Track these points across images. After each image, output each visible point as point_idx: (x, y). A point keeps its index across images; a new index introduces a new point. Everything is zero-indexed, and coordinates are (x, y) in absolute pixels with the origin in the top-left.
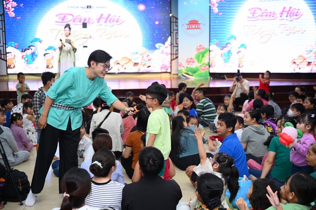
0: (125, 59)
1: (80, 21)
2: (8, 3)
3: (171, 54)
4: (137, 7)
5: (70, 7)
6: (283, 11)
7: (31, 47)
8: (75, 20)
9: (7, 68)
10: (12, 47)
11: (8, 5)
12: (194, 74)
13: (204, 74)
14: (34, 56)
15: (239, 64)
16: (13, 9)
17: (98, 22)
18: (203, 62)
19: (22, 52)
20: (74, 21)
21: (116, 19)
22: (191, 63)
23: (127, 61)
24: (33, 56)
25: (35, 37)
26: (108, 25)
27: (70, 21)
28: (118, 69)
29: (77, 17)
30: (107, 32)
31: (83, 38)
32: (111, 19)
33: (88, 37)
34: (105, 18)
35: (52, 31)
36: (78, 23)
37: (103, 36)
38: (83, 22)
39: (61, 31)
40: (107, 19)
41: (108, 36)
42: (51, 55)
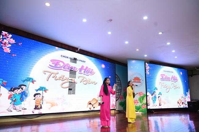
0: (94, 100)
2: (5, 39)
3: (116, 97)
4: (101, 65)
5: (62, 56)
6: (172, 77)
7: (22, 87)
11: (5, 40)
12: (138, 111)
13: (144, 110)
14: (24, 96)
15: (160, 104)
16: (10, 45)
17: (80, 71)
18: (143, 103)
19: (11, 91)
20: (64, 68)
21: (91, 70)
22: (136, 103)
24: (22, 95)
25: (28, 77)
26: (86, 74)
27: (61, 67)
28: (90, 108)
29: (66, 65)
30: (85, 79)
31: (69, 82)
32: (88, 70)
33: (73, 81)
34: (84, 69)
35: (46, 73)
36: (67, 70)
37: (82, 82)
38: (70, 69)
39: (53, 74)
40: (85, 70)
41: (85, 83)
42: (41, 96)
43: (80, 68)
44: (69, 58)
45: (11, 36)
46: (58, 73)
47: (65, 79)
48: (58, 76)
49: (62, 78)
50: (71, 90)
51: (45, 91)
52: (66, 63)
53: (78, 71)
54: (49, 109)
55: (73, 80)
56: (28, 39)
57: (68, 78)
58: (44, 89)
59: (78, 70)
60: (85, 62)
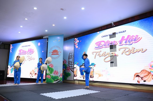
0: (144, 72)
1: (108, 45)
2: (76, 41)
5: (103, 37)
8: (105, 44)
9: (74, 76)
10: (76, 64)
16: (77, 44)
17: (120, 43)
19: (80, 67)
21: (134, 37)
23: (146, 74)
26: (128, 44)
27: (103, 46)
28: (138, 81)
29: (107, 42)
30: (127, 50)
31: (111, 56)
32: (130, 38)
33: (114, 55)
34: (125, 39)
35: (93, 53)
36: (107, 46)
37: (124, 53)
38: (110, 44)
39: (98, 53)
40: (127, 39)
41: (128, 53)
42: (93, 69)
43: (120, 39)
44: (108, 35)
45: (77, 39)
46: (101, 52)
47: (107, 54)
48: (101, 53)
49: (104, 54)
50: (113, 63)
51: (95, 65)
52: (106, 41)
53: (119, 44)
54: (98, 78)
55: (114, 53)
56: (83, 36)
57: (109, 53)
58: (93, 65)
59: (118, 42)
60: (125, 31)
